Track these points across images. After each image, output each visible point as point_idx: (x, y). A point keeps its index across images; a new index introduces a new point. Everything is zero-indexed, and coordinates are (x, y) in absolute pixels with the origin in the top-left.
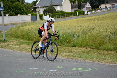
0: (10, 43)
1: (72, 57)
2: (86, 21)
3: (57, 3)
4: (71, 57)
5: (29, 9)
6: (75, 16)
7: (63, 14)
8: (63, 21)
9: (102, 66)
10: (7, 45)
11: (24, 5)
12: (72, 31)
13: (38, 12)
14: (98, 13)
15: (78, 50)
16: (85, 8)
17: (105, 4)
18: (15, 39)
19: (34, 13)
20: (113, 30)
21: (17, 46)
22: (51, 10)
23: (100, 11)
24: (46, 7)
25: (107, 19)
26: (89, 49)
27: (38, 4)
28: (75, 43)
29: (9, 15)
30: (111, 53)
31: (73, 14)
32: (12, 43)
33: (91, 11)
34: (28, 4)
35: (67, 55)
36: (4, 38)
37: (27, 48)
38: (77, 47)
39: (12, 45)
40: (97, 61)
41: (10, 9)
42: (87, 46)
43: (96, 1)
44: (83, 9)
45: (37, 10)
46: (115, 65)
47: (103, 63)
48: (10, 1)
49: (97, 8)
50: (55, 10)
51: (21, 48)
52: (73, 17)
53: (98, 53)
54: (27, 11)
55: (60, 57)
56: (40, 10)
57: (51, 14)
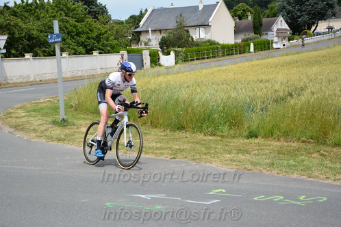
0: (78, 128)
1: (250, 167)
2: (277, 67)
3: (197, 20)
4: (247, 166)
5: (123, 36)
6: (246, 54)
7: (213, 49)
8: (216, 69)
9: (336, 191)
10: (70, 135)
11: (108, 27)
12: (242, 95)
13: (146, 44)
14: (308, 44)
15: (264, 145)
16: (272, 33)
17: (327, 21)
19: (134, 47)
22: (180, 38)
23: (315, 40)
24: (167, 30)
25: (336, 62)
26: (295, 145)
27: (146, 24)
28: (254, 128)
29: (69, 55)
31: (240, 47)
33: (289, 40)
34: (120, 23)
35: (235, 161)
36: (62, 115)
38: (260, 137)
40: (321, 176)
41: (72, 37)
42: (288, 135)
43: (303, 13)
44: (267, 34)
45: (141, 39)
47: (338, 183)
48: (72, 17)
49: (306, 32)
50: (192, 39)
52: (240, 55)
53: (322, 155)
54: (116, 42)
55: (216, 165)
56: (150, 40)
57: (180, 49)
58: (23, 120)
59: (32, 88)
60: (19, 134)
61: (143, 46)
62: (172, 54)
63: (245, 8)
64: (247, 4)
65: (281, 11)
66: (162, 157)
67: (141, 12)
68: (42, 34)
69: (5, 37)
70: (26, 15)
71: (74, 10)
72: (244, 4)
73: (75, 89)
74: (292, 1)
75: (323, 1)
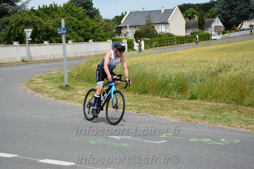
0: (76, 91)
1: (190, 119)
2: (213, 52)
3: (160, 19)
4: (188, 119)
5: (109, 30)
6: (193, 43)
7: (171, 39)
8: (172, 53)
9: (246, 136)
10: (70, 96)
11: (99, 23)
13: (125, 35)
14: (236, 37)
15: (200, 104)
16: (211, 29)
17: (250, 21)
18: (85, 84)
19: (117, 37)
22: (148, 32)
23: (241, 34)
24: (139, 26)
26: (222, 105)
27: (125, 22)
28: (195, 93)
29: (73, 42)
31: (189, 38)
32: (80, 92)
33: (223, 34)
34: (108, 21)
35: (180, 115)
36: (66, 82)
38: (198, 99)
39: (81, 94)
40: (237, 126)
41: (76, 30)
42: (217, 98)
43: (233, 15)
44: (208, 29)
45: (122, 32)
47: (248, 131)
48: (76, 17)
49: (235, 28)
50: (157, 32)
52: (189, 44)
53: (239, 112)
54: (105, 34)
55: (167, 117)
56: (127, 33)
57: (148, 39)
58: (40, 85)
59: (48, 64)
60: (37, 95)
62: (143, 42)
63: (193, 12)
64: (195, 9)
65: (218, 14)
66: (131, 112)
67: (122, 13)
68: (55, 28)
69: (31, 30)
70: (45, 15)
71: (77, 12)
72: (193, 9)
73: (76, 65)
74: (225, 7)
75: (247, 7)
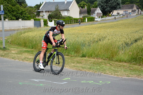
0: (10, 51)
1: (81, 69)
2: (96, 28)
3: (64, 7)
4: (80, 69)
5: (32, 13)
6: (84, 23)
7: (70, 20)
8: (71, 28)
9: (114, 79)
10: (7, 54)
11: (26, 9)
12: (81, 39)
13: (42, 17)
14: (109, 19)
15: (88, 60)
16: (95, 14)
17: (117, 10)
18: (16, 46)
19: (37, 18)
20: (126, 39)
21: (19, 55)
22: (56, 15)
23: (112, 18)
24: (51, 11)
25: (119, 27)
26: (100, 60)
27: (42, 8)
28: (84, 53)
29: (9, 20)
30: (125, 65)
32: (13, 52)
33: (102, 18)
34: (31, 7)
35: (75, 67)
36: (4, 46)
37: (29, 57)
38: (86, 57)
39: (13, 53)
40: (109, 73)
41: (10, 12)
42: (98, 56)
43: (108, 7)
44: (93, 15)
45: (40, 15)
46: (129, 78)
47: (116, 76)
48: (10, 4)
49: (109, 15)
50: (62, 15)
51: (24, 57)
52: (82, 23)
53: (111, 65)
54: (30, 15)
55: (68, 68)
56: (44, 15)
57: (56, 19)
61: (41, 18)
62: (53, 21)
63: (84, 4)
64: (85, 2)
65: (99, 5)
67: (41, 3)
72: (84, 2)
73: (10, 35)
74: (103, 1)
75: (116, 2)
